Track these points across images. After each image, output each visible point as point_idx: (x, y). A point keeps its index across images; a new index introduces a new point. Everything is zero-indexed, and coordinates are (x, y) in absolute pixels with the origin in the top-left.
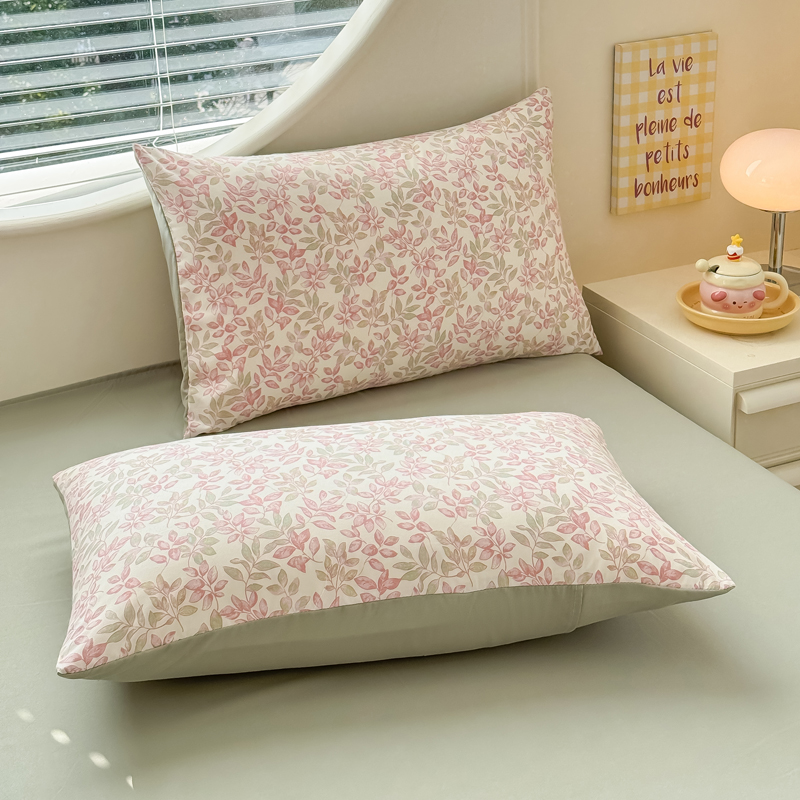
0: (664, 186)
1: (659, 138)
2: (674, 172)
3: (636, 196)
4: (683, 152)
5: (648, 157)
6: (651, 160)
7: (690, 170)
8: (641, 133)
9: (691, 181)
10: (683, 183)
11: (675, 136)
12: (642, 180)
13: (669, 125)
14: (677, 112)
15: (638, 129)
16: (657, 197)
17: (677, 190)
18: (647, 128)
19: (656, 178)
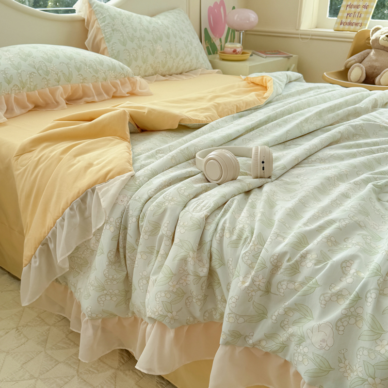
0: (350, 24)
1: (353, 10)
2: (355, 21)
3: (341, 24)
4: (359, 15)
5: (348, 14)
6: (349, 16)
7: (360, 21)
8: (348, 7)
9: (360, 25)
10: (357, 24)
11: (359, 10)
12: (344, 21)
13: (357, 7)
14: (361, 4)
15: (347, 6)
16: (347, 27)
17: (354, 26)
18: (351, 6)
19: (348, 21)
